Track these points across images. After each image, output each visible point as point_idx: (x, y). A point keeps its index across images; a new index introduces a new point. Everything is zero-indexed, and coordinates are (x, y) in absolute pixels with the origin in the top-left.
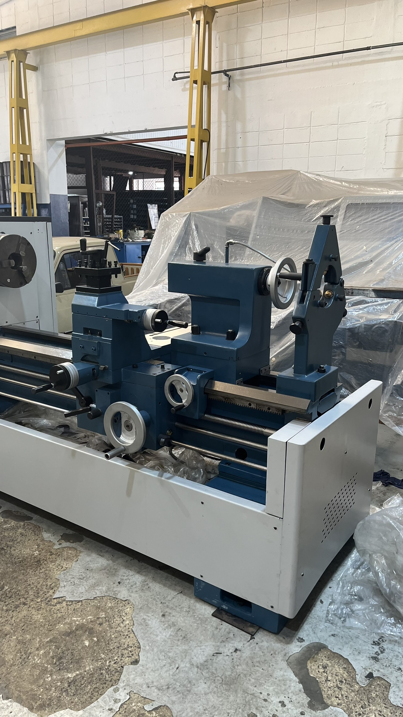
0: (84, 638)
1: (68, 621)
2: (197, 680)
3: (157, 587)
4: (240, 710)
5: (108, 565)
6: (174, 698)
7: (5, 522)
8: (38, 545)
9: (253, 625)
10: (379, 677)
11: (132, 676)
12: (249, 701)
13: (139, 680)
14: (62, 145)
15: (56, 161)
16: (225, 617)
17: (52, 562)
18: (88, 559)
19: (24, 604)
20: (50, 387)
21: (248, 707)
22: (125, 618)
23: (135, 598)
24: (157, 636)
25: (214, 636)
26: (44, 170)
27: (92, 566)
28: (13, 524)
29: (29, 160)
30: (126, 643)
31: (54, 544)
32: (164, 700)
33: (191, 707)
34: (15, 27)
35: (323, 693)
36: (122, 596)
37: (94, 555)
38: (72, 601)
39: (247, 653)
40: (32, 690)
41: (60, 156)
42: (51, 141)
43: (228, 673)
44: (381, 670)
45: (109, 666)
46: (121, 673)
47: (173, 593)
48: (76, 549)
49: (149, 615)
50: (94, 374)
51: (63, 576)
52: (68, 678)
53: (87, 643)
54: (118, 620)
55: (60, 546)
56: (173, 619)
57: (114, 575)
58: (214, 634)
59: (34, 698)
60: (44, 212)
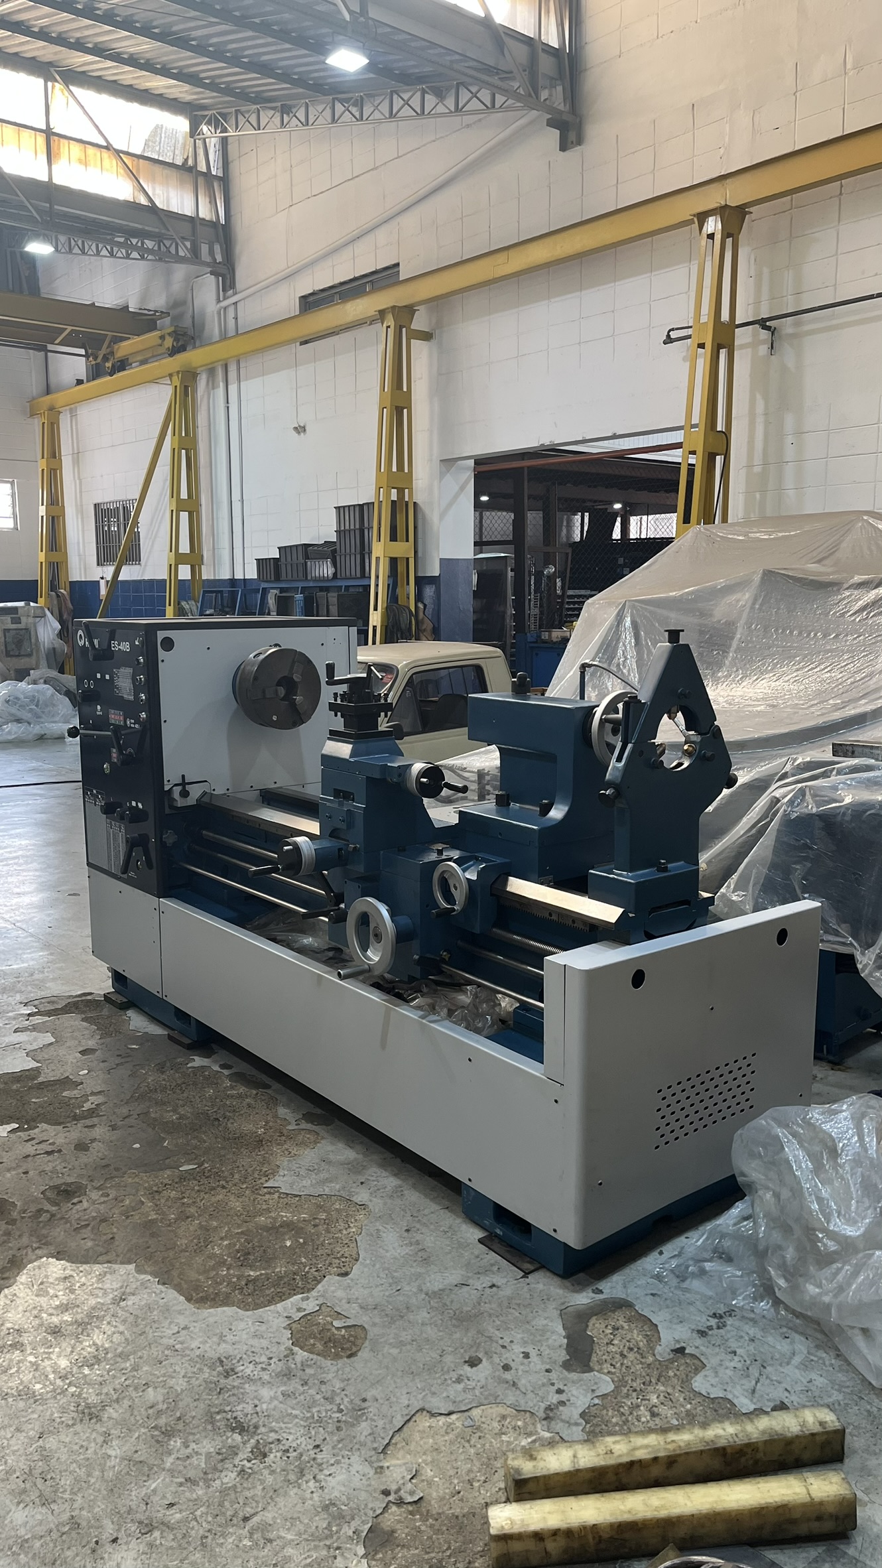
0: (287, 1237)
1: (273, 1214)
2: (419, 1308)
3: (413, 1197)
4: (462, 1351)
5: (356, 1159)
6: (377, 1320)
7: (232, 1088)
8: (267, 1123)
9: (532, 1260)
10: (692, 1355)
11: (333, 1288)
12: (479, 1344)
13: (340, 1293)
14: (467, 468)
15: (456, 497)
16: (496, 1246)
17: (278, 1144)
18: (330, 1148)
19: (223, 1187)
20: (276, 870)
21: (474, 1349)
22: (352, 1225)
23: (376, 1205)
24: (387, 1251)
25: (468, 1265)
26: (432, 515)
27: (331, 1157)
28: (241, 1091)
29: (407, 499)
30: (342, 1252)
31: (290, 1124)
32: (364, 1320)
33: (396, 1334)
34: (397, 265)
35: (594, 1355)
36: (360, 1199)
37: (341, 1145)
38: (287, 1194)
39: (507, 1292)
40: (198, 1280)
41: (462, 488)
42: (448, 463)
43: (465, 1309)
44: (702, 1348)
45: (308, 1272)
46: (319, 1282)
47: (434, 1207)
48: (318, 1134)
49: (388, 1227)
50: (340, 856)
51: (286, 1163)
52: (249, 1275)
53: (288, 1243)
54: (341, 1226)
55: (296, 1127)
56: (419, 1237)
57: (359, 1173)
58: (469, 1263)
59: (197, 1288)
60: (429, 591)
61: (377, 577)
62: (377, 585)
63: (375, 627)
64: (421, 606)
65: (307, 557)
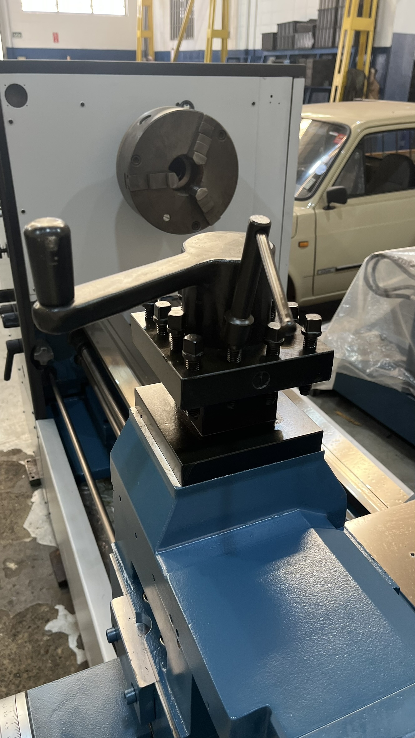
60: (381, 59)
61: (343, 47)
62: (342, 54)
63: (337, 87)
64: (373, 71)
65: (295, 31)
